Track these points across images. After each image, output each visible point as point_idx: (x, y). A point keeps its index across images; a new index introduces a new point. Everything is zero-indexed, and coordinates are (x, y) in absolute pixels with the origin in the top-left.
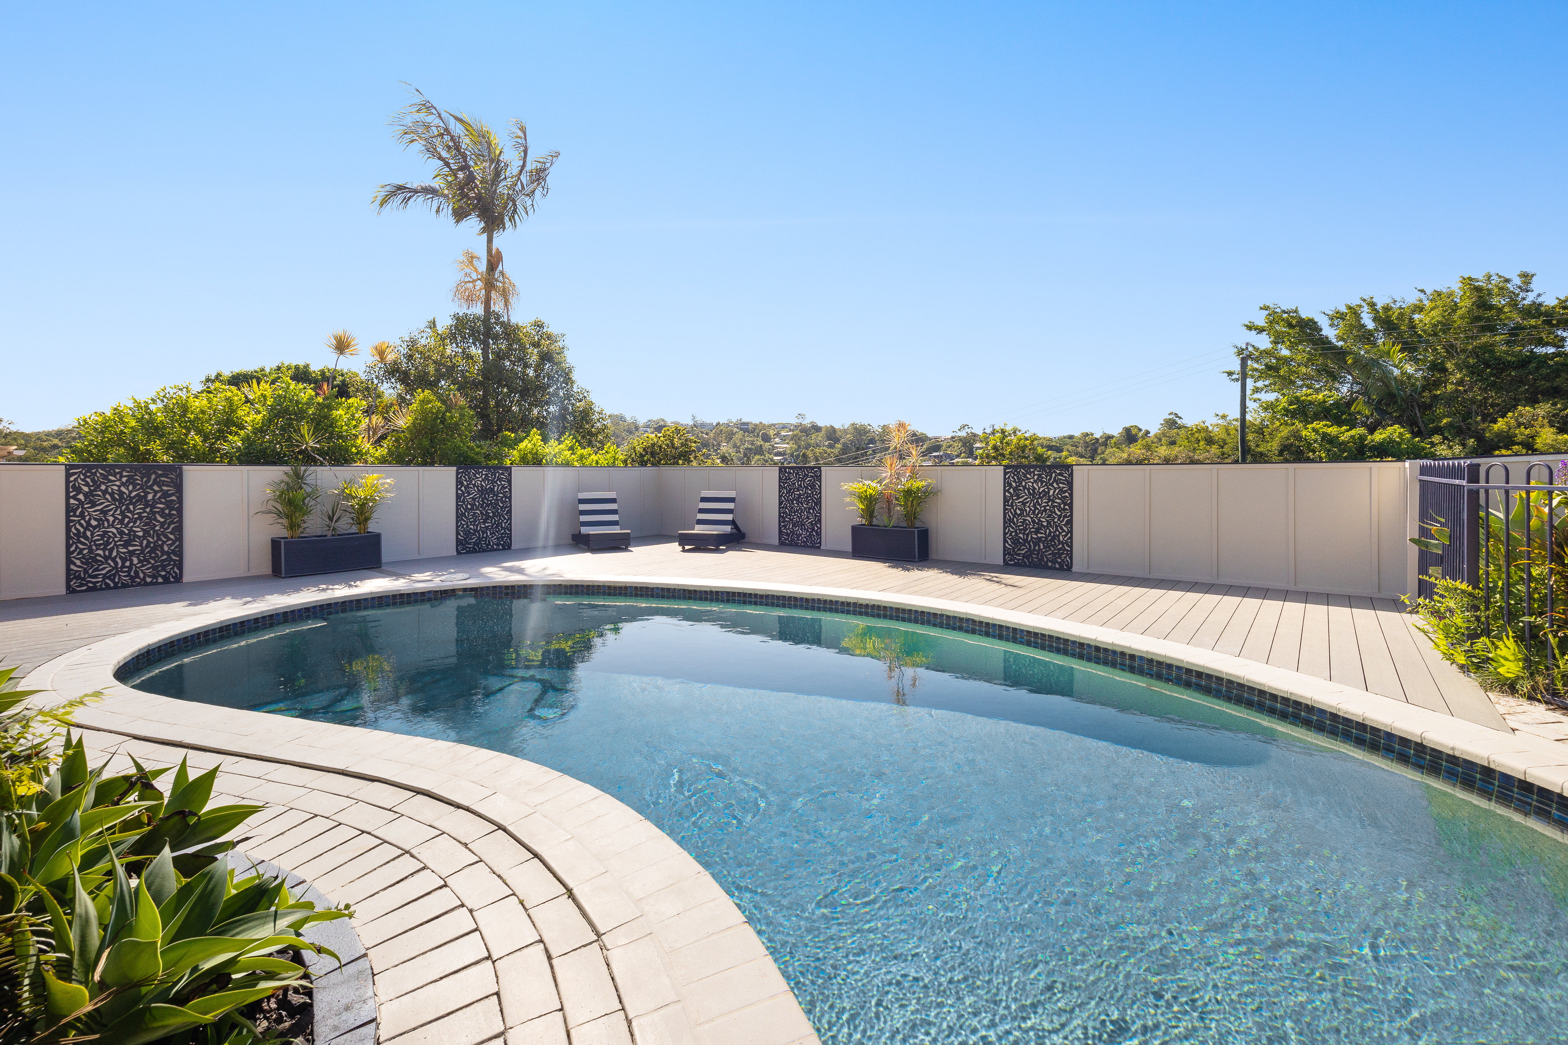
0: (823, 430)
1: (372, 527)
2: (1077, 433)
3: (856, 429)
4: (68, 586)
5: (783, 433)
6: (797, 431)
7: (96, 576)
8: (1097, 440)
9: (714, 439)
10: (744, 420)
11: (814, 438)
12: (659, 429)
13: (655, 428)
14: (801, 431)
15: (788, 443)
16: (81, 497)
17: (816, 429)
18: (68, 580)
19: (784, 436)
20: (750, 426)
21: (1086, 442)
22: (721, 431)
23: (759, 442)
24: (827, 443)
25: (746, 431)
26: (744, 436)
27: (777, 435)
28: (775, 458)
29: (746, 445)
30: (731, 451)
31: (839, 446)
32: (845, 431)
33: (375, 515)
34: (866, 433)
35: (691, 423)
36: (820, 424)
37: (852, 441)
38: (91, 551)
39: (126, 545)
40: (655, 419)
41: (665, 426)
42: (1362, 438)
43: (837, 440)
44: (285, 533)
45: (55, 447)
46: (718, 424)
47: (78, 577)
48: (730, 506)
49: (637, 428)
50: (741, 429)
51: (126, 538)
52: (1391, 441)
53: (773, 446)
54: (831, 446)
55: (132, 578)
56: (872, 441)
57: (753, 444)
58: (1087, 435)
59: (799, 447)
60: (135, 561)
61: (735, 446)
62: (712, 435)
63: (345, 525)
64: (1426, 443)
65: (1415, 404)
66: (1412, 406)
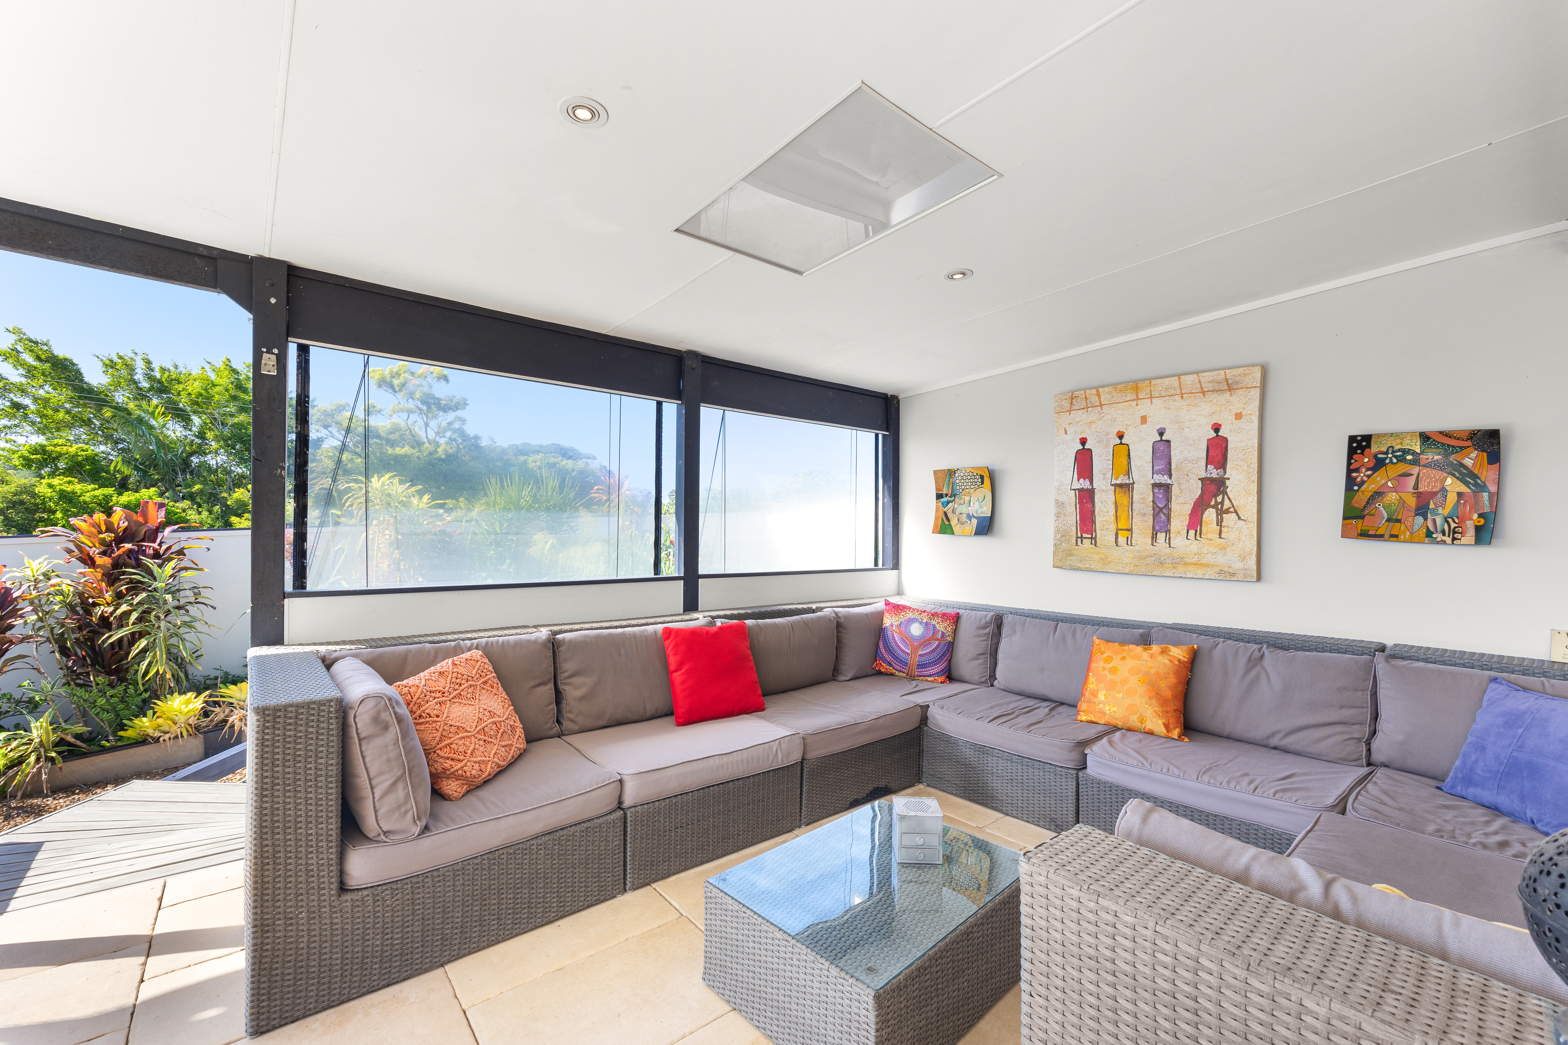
64: (177, 508)
65: (178, 469)
66: (174, 470)
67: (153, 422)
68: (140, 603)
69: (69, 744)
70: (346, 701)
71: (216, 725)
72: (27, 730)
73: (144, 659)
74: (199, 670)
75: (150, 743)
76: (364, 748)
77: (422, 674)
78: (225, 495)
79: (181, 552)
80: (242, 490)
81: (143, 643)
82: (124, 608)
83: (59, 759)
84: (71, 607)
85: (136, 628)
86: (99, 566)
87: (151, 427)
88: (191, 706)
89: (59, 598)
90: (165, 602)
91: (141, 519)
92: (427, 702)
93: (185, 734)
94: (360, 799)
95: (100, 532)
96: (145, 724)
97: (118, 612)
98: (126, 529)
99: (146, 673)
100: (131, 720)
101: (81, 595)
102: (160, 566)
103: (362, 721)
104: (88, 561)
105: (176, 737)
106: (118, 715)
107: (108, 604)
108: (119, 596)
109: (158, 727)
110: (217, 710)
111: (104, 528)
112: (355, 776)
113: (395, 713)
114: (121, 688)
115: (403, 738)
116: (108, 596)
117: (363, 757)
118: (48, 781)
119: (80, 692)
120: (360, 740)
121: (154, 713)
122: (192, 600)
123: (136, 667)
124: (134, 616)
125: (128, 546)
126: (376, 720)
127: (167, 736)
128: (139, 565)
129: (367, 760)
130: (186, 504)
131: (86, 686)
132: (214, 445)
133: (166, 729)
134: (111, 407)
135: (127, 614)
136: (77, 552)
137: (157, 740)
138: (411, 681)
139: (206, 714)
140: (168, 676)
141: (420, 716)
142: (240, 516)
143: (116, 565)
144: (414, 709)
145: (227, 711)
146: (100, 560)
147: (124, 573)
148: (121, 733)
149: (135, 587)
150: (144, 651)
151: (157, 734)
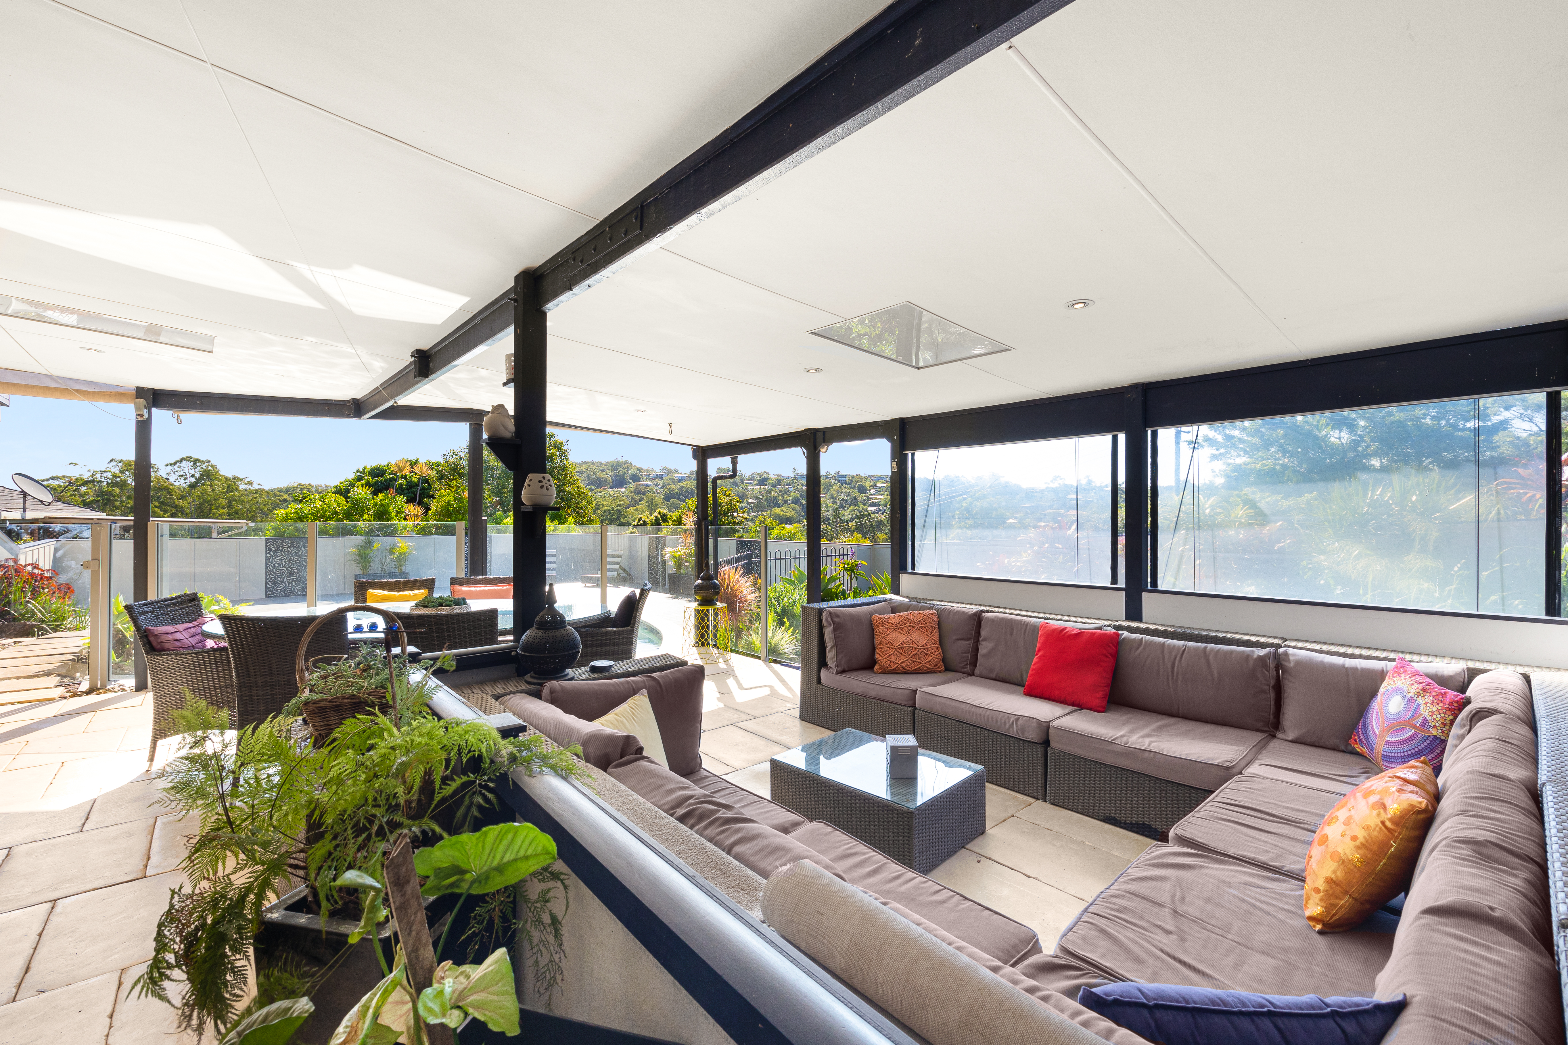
1: (404, 569)
4: (266, 595)
5: (879, 485)
7: (277, 591)
10: (842, 472)
12: (762, 481)
13: (759, 481)
15: (883, 494)
16: (272, 553)
18: (266, 592)
19: (880, 488)
20: (847, 479)
23: (855, 493)
25: (843, 482)
26: (840, 487)
27: (873, 486)
28: (869, 509)
30: (828, 502)
35: (792, 475)
38: (275, 579)
39: (290, 576)
40: (759, 472)
44: (360, 571)
45: (285, 501)
47: (270, 590)
48: (618, 560)
50: (839, 481)
51: (290, 572)
53: (868, 497)
55: (292, 592)
57: (848, 496)
60: (294, 584)
63: (391, 568)
129: (826, 635)
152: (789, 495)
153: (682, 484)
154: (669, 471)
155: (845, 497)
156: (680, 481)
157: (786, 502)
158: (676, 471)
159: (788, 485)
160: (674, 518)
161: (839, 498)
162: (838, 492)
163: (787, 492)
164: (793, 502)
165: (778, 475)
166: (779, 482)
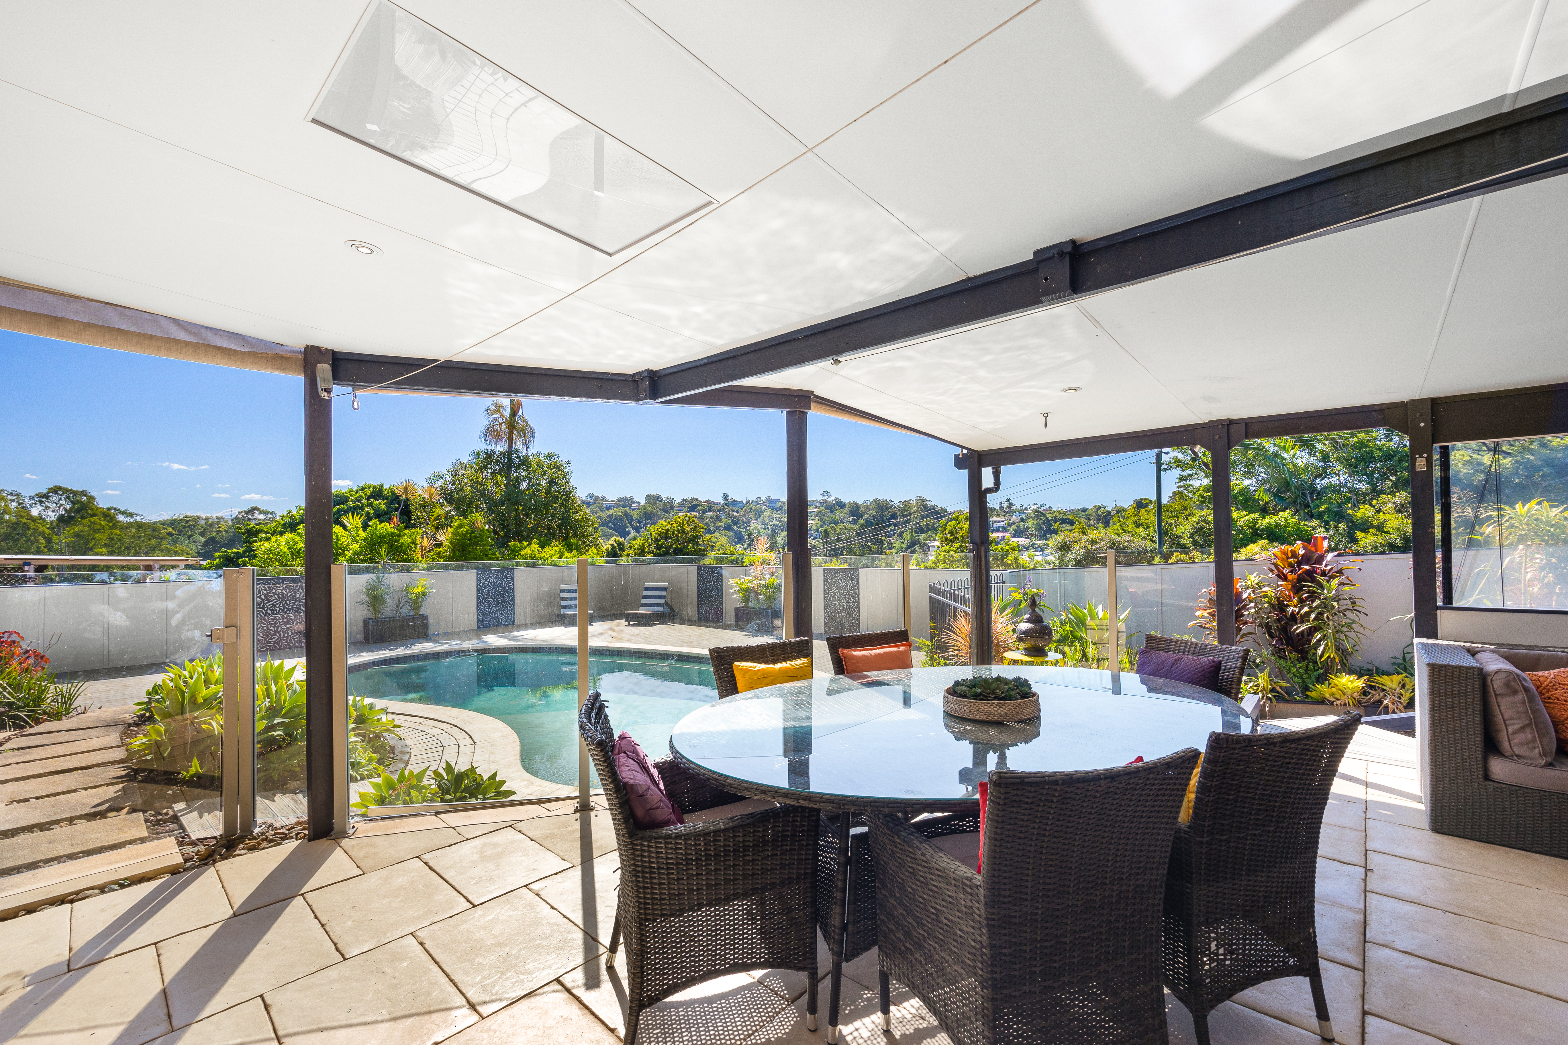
0: (847, 506)
1: (423, 611)
2: (1090, 506)
3: (878, 505)
6: (823, 508)
8: (1109, 512)
9: (744, 517)
10: (773, 498)
11: (839, 514)
12: (693, 508)
13: (689, 507)
14: (826, 508)
16: (263, 597)
17: (841, 505)
20: (778, 504)
21: (1098, 515)
22: (751, 508)
24: (850, 519)
25: (774, 508)
26: (772, 513)
29: (775, 522)
30: (759, 527)
31: (862, 521)
32: (868, 508)
33: (424, 604)
34: (887, 509)
35: (723, 501)
36: (845, 500)
37: (874, 517)
40: (689, 499)
41: (698, 505)
42: (1255, 522)
43: (860, 516)
44: (371, 616)
46: (748, 502)
48: (664, 593)
49: (672, 507)
50: (770, 507)
52: (1278, 525)
54: (854, 522)
56: (894, 516)
57: (780, 521)
58: (1100, 508)
59: (824, 523)
61: (763, 523)
62: (742, 513)
63: (406, 611)
64: (1308, 526)
65: (1307, 492)
66: (1303, 494)
67: (1285, 455)
68: (1316, 607)
69: (1278, 692)
70: (1484, 671)
71: (1374, 703)
72: (1257, 677)
73: (1320, 645)
74: (1358, 660)
75: (1326, 704)
76: (1499, 700)
77: (1552, 671)
78: (1351, 512)
79: (1340, 572)
80: (1367, 506)
81: (1319, 636)
82: (1306, 609)
83: (1274, 700)
84: (1272, 606)
85: (1315, 624)
86: (1289, 581)
87: (1284, 459)
88: (1355, 684)
89: (1266, 600)
90: (1333, 607)
91: (1313, 549)
92: (1556, 690)
93: (1351, 704)
94: (1499, 731)
95: (1288, 558)
96: (1323, 689)
97: (1303, 612)
98: (1303, 556)
99: (1321, 657)
100: (1314, 685)
101: (1278, 599)
102: (1328, 582)
103: (1497, 684)
104: (1282, 577)
105: (1345, 705)
106: (1304, 682)
107: (1295, 606)
108: (1302, 601)
109: (1332, 694)
110: (1373, 692)
111: (1290, 555)
112: (1494, 716)
113: (1523, 685)
114: (1305, 663)
115: (1530, 702)
116: (1295, 600)
117: (1499, 706)
118: (1269, 711)
119: (1282, 661)
120: (1496, 695)
121: (1330, 684)
122: (1350, 607)
123: (1313, 651)
124: (1313, 616)
125: (1306, 567)
126: (1507, 685)
127: (1339, 702)
128: (1313, 580)
129: (1502, 708)
130: (1315, 522)
131: (1284, 658)
132: (1338, 467)
133: (1338, 697)
134: (1254, 448)
135: (1308, 614)
136: (1276, 571)
137: (1332, 703)
138: (1540, 673)
139: (1365, 693)
140: (1337, 660)
141: (1549, 698)
142: (1365, 531)
143: (1300, 579)
144: (1544, 692)
145: (1382, 694)
146: (1291, 577)
147: (1304, 586)
148: (1308, 693)
149: (1313, 596)
150: (1319, 641)
151: (1332, 699)
152: (720, 521)
153: (611, 512)
154: (595, 498)
155: (777, 523)
156: (608, 508)
157: (717, 528)
158: (604, 498)
159: (719, 511)
160: (636, 546)
161: (771, 524)
162: (769, 517)
163: (718, 518)
164: (725, 529)
165: (709, 502)
166: (710, 509)
